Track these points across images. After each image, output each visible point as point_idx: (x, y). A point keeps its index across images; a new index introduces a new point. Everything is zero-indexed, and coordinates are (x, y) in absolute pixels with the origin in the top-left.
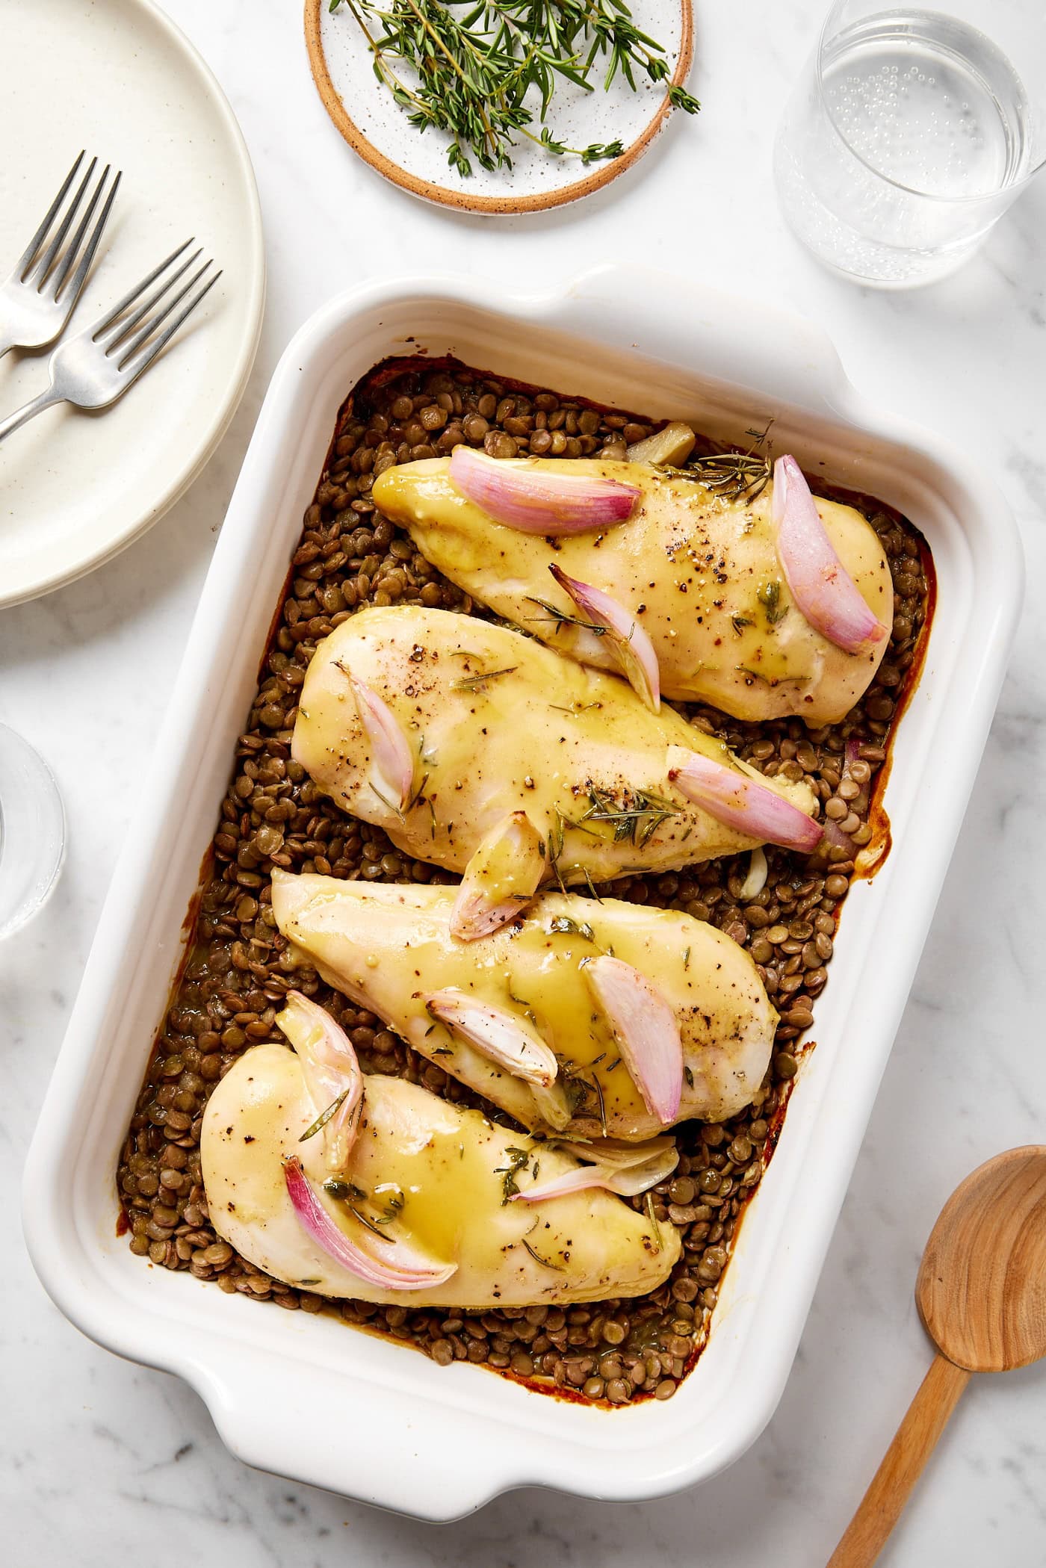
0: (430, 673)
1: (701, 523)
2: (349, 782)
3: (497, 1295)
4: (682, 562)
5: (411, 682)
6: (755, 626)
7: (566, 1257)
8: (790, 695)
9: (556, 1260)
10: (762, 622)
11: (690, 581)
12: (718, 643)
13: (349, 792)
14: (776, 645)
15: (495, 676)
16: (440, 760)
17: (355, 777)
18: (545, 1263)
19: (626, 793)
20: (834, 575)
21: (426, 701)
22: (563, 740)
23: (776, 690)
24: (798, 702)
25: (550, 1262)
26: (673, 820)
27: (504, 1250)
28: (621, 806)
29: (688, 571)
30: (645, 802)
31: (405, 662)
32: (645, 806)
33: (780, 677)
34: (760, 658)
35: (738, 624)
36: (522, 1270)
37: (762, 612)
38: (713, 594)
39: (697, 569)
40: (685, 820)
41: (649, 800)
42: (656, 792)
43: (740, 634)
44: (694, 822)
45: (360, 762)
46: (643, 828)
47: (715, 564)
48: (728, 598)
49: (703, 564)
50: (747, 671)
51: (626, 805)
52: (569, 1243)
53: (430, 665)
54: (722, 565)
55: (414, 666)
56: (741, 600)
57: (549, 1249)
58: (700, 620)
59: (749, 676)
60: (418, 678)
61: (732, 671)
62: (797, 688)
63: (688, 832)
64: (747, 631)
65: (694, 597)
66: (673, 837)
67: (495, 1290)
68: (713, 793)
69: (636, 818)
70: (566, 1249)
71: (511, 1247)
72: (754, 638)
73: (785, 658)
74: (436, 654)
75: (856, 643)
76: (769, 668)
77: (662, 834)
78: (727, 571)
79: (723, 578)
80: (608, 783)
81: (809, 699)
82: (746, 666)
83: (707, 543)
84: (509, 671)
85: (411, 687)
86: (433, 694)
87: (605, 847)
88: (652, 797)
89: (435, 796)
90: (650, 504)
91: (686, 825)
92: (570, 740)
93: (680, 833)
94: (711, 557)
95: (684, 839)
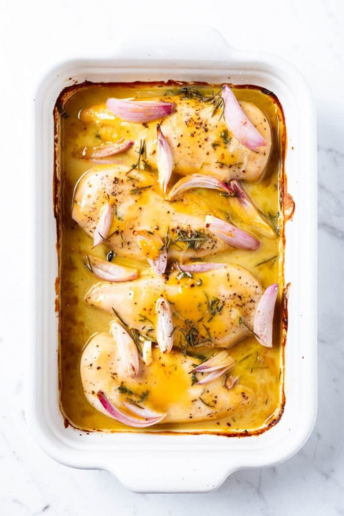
0: (121, 187)
1: (197, 112)
2: (92, 227)
3: (191, 417)
4: (191, 126)
5: (113, 191)
6: (220, 146)
7: (215, 402)
8: (237, 170)
9: (212, 404)
10: (223, 145)
11: (195, 133)
12: (208, 154)
13: (92, 230)
14: (229, 152)
15: (144, 188)
16: (124, 218)
17: (94, 224)
18: (208, 405)
19: (191, 232)
20: (246, 123)
21: (119, 197)
22: (169, 212)
23: (231, 169)
24: (240, 173)
25: (210, 404)
26: (208, 242)
27: (193, 401)
28: (190, 236)
29: (193, 129)
30: (199, 235)
31: (112, 184)
32: (198, 236)
33: (232, 164)
34: (223, 157)
35: (215, 145)
36: (199, 408)
37: (222, 140)
38: (204, 136)
39: (197, 128)
40: (212, 241)
41: (199, 234)
42: (202, 231)
43: (215, 149)
44: (216, 242)
45: (96, 219)
46: (198, 245)
47: (203, 125)
48: (209, 137)
49: (198, 126)
50: (220, 163)
51: (191, 236)
52: (216, 397)
53: (121, 185)
54: (206, 125)
55: (115, 185)
56: (214, 137)
57: (209, 400)
58: (200, 146)
59: (221, 164)
60: (116, 189)
61: (214, 163)
62: (239, 168)
63: (214, 246)
64: (218, 148)
65: (197, 138)
66: (208, 248)
67: (190, 416)
68: (222, 232)
69: (195, 241)
70: (215, 399)
71: (195, 400)
72: (220, 150)
73: (233, 156)
74: (122, 181)
75: (257, 148)
76: (227, 160)
77: (205, 247)
78: (208, 127)
79: (206, 130)
80: (185, 227)
81: (244, 171)
82: (219, 161)
83: (199, 118)
84: (150, 187)
85: (114, 192)
86: (122, 195)
87: (184, 251)
88: (200, 234)
89: (122, 231)
90: (179, 108)
91: (213, 243)
92: (171, 212)
93: (211, 246)
94: (201, 123)
95: (212, 248)
